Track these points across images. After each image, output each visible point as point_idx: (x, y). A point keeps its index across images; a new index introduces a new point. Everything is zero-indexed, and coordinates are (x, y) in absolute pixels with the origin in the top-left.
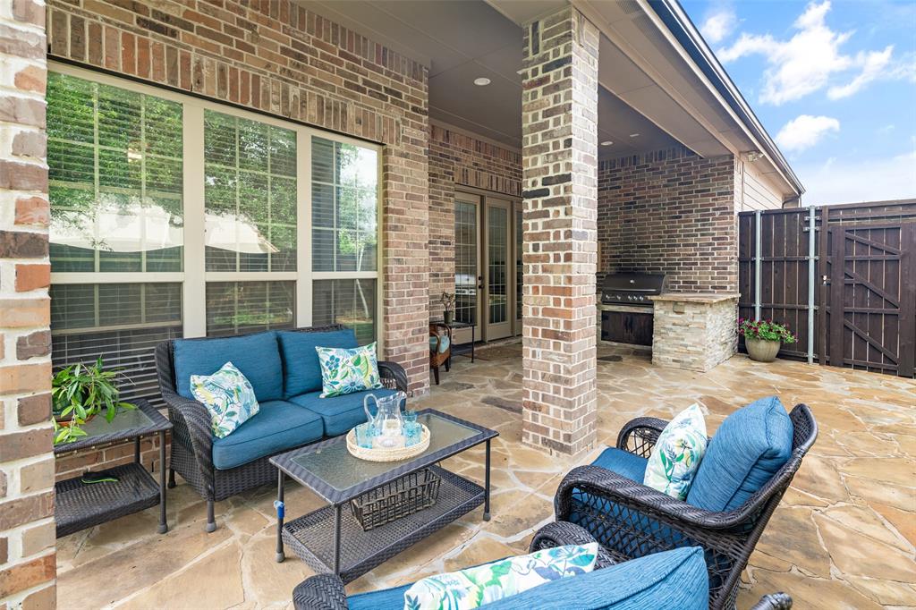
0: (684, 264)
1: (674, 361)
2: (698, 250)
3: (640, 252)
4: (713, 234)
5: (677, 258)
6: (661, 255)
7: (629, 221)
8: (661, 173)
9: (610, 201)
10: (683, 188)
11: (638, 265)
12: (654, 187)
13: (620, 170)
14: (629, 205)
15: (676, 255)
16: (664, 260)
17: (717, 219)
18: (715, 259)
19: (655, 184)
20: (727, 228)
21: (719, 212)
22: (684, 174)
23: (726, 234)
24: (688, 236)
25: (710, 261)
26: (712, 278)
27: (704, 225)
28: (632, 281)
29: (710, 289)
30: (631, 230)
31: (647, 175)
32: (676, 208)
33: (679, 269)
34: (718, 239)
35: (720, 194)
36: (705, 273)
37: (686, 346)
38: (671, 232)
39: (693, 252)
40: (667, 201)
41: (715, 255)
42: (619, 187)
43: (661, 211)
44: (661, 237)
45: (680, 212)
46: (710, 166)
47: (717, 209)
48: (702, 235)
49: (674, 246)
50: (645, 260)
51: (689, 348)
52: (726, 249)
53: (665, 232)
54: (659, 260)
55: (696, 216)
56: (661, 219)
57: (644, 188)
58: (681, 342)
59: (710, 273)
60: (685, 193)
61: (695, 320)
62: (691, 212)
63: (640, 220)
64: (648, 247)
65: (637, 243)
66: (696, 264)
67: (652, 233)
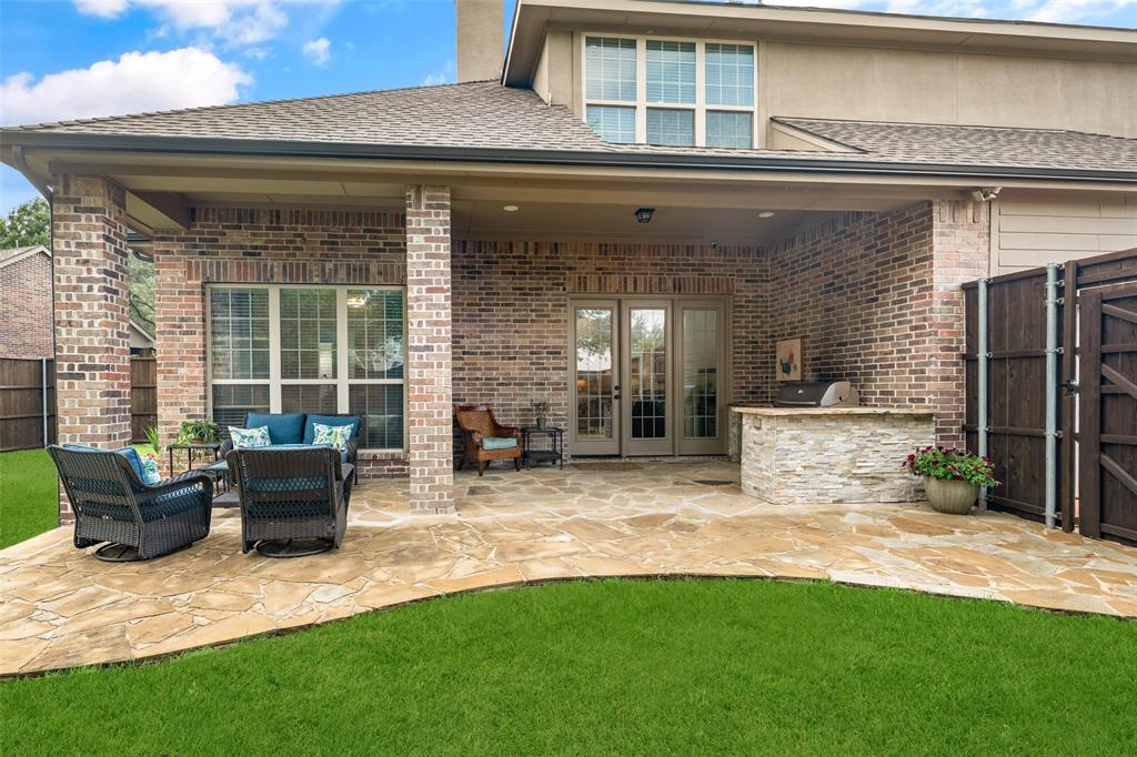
0: (881, 367)
2: (895, 345)
3: (839, 351)
4: (911, 321)
5: (874, 358)
6: (859, 355)
7: (828, 310)
8: (859, 238)
9: (812, 284)
10: (881, 257)
11: (838, 369)
12: (851, 260)
13: (819, 241)
14: (829, 288)
15: (873, 354)
16: (861, 362)
17: (915, 298)
18: (912, 358)
19: (853, 255)
20: (925, 311)
21: (917, 288)
22: (880, 237)
23: (925, 319)
24: (885, 325)
25: (908, 361)
26: (910, 387)
27: (901, 309)
28: (800, 392)
29: (908, 403)
30: (830, 321)
31: (845, 243)
32: (873, 287)
33: (877, 373)
34: (915, 328)
35: (918, 261)
36: (902, 380)
38: (868, 321)
39: (890, 349)
40: (864, 278)
41: (913, 353)
42: (819, 265)
43: (859, 293)
44: (857, 329)
45: (877, 293)
46: (908, 220)
47: (916, 284)
48: (899, 323)
49: (871, 341)
50: (842, 363)
52: (924, 342)
53: (862, 322)
55: (893, 296)
56: (858, 303)
57: (842, 263)
59: (908, 379)
60: (881, 264)
62: (888, 290)
63: (839, 307)
64: (846, 344)
65: (835, 339)
66: (892, 366)
67: (850, 324)
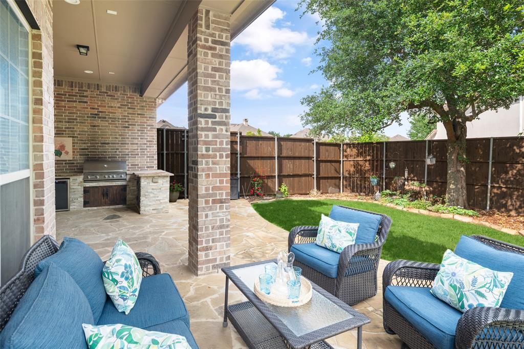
0: (131, 154)
1: (153, 210)
2: (139, 147)
3: (103, 146)
4: (147, 139)
5: (127, 151)
6: (117, 149)
7: (94, 126)
8: (117, 99)
9: (79, 111)
10: (130, 111)
11: (103, 155)
12: (112, 107)
13: (87, 91)
14: (94, 116)
15: (126, 149)
16: (119, 152)
17: (149, 131)
18: (148, 152)
19: (112, 105)
21: (149, 127)
22: (130, 103)
24: (133, 138)
25: (145, 153)
26: (147, 162)
27: (142, 133)
28: (105, 166)
29: (146, 168)
30: (96, 132)
31: (107, 99)
32: (126, 122)
33: (129, 157)
34: (149, 141)
35: (150, 118)
36: (143, 160)
37: (159, 200)
38: (123, 135)
39: (136, 148)
40: (120, 117)
42: (86, 102)
43: (117, 122)
44: (116, 138)
45: (128, 125)
46: (145, 101)
47: (149, 126)
48: (141, 139)
49: (125, 144)
50: (106, 152)
51: (161, 201)
53: (119, 135)
54: (116, 152)
55: (137, 128)
56: (117, 127)
57: (105, 107)
58: (157, 198)
59: (146, 160)
60: (130, 114)
61: (164, 185)
62: (135, 125)
63: (102, 126)
64: (109, 143)
65: (100, 141)
66: (138, 154)
67: (111, 135)
